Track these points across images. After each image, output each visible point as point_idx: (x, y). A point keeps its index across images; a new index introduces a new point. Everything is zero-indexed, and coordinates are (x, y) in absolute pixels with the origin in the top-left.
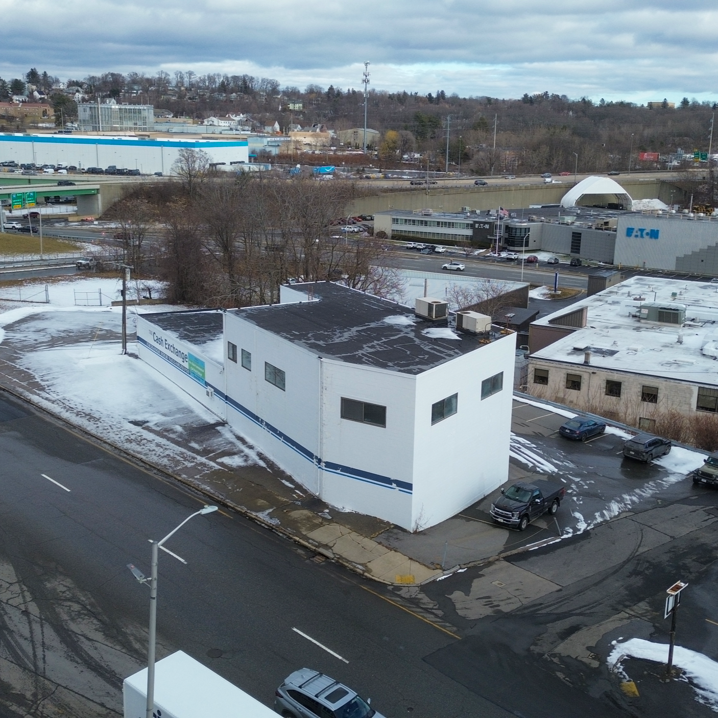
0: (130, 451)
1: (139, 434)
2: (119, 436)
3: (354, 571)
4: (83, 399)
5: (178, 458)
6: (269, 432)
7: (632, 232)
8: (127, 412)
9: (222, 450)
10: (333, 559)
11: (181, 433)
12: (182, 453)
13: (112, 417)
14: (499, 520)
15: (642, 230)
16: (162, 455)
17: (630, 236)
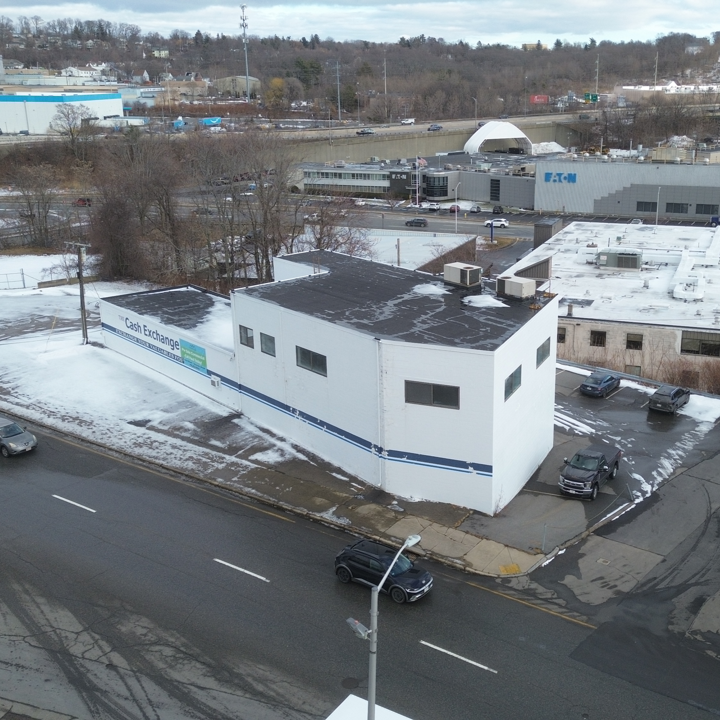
0: (144, 457)
1: (146, 436)
2: (124, 440)
3: (453, 567)
4: (62, 401)
5: (204, 460)
6: (305, 422)
7: (551, 177)
8: (121, 412)
9: (251, 445)
10: (425, 556)
11: (194, 430)
12: (207, 454)
13: (106, 419)
14: (571, 492)
15: (559, 175)
16: (184, 458)
17: (549, 181)
